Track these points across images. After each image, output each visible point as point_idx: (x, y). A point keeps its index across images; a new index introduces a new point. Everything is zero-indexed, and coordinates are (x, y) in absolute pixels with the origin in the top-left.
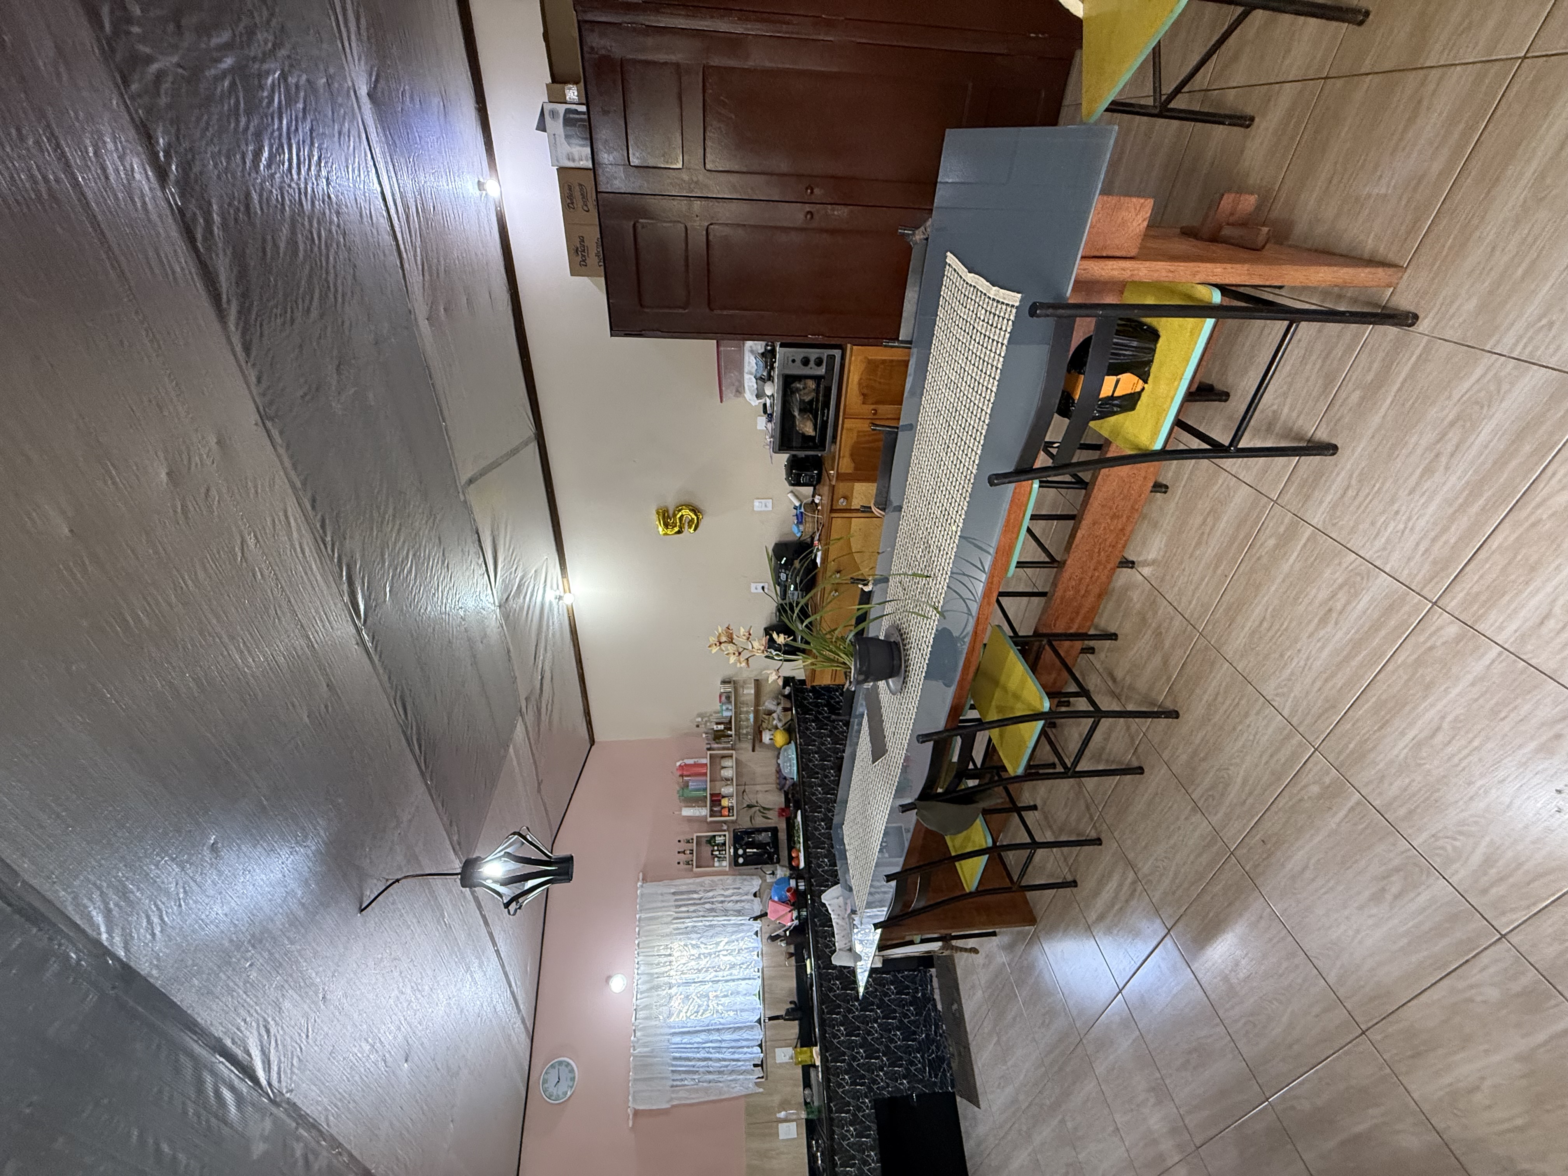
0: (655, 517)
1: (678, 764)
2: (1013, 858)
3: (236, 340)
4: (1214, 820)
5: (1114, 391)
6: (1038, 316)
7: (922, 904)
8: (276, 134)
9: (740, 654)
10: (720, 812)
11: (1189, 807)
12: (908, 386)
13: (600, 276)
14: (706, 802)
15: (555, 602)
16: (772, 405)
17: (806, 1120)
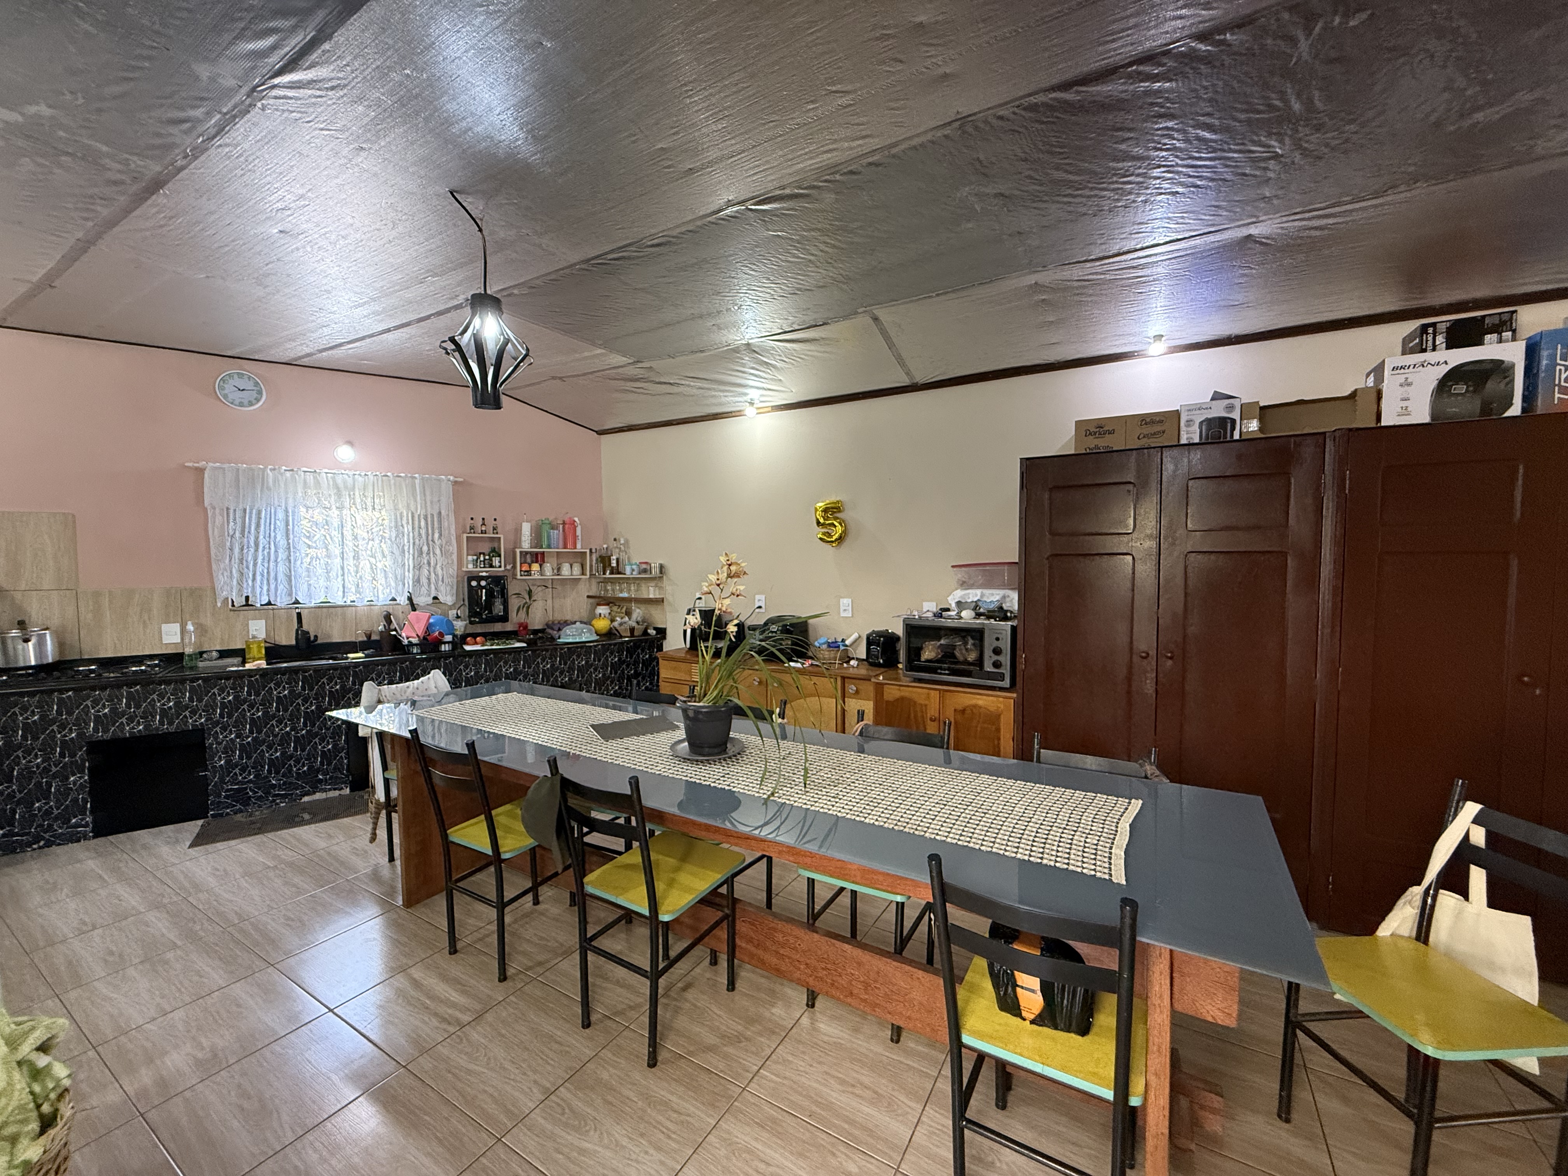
0: (834, 499)
1: (576, 519)
2: (485, 881)
3: (1040, 98)
4: (537, 1117)
5: (1022, 987)
6: (1122, 908)
7: (437, 781)
8: (1226, 147)
9: (718, 585)
10: (525, 562)
11: (548, 1085)
12: (972, 756)
13: (1076, 449)
14: (536, 548)
15: (748, 398)
16: (949, 617)
17: (183, 654)
